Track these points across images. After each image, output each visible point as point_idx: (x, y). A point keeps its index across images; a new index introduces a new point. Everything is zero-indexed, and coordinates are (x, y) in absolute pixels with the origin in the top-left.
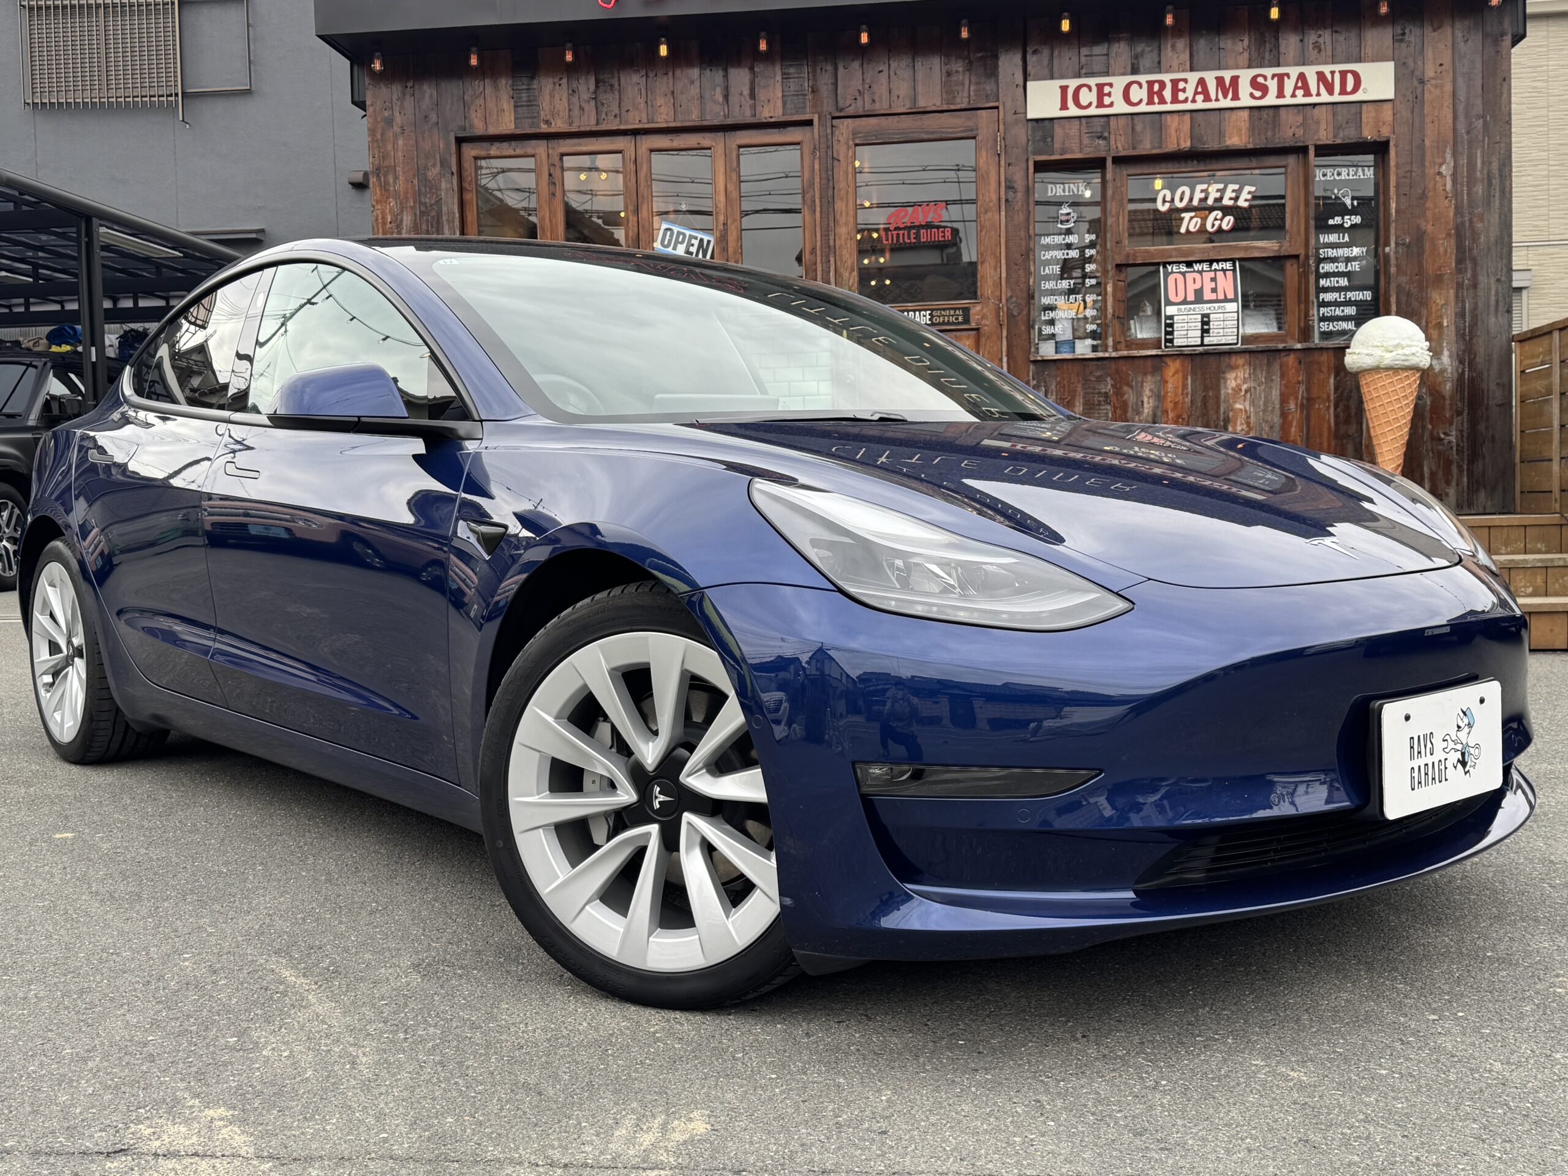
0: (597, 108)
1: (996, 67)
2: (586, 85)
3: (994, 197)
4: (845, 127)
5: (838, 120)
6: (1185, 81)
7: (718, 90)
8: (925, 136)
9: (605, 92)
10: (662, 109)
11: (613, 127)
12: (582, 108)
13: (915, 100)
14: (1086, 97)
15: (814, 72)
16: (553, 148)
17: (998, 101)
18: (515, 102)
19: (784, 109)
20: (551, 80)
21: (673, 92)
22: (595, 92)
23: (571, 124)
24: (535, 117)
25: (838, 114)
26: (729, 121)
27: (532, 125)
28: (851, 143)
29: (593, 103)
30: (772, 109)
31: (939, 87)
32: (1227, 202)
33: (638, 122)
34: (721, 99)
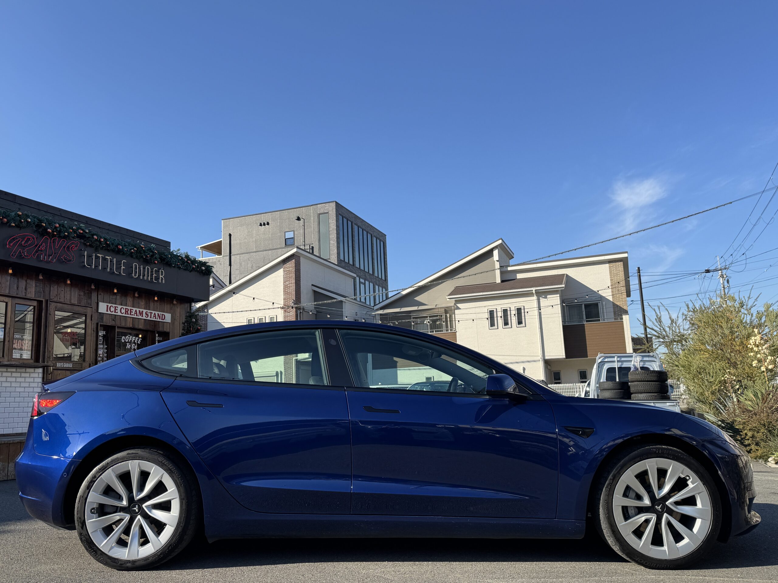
1: (91, 296)
3: (90, 333)
4: (53, 305)
5: (51, 302)
6: (133, 310)
7: (15, 285)
13: (70, 300)
14: (113, 309)
15: (44, 286)
17: (91, 305)
19: (35, 295)
28: (54, 310)
30: (30, 294)
31: (77, 299)
32: (136, 342)
34: (16, 288)
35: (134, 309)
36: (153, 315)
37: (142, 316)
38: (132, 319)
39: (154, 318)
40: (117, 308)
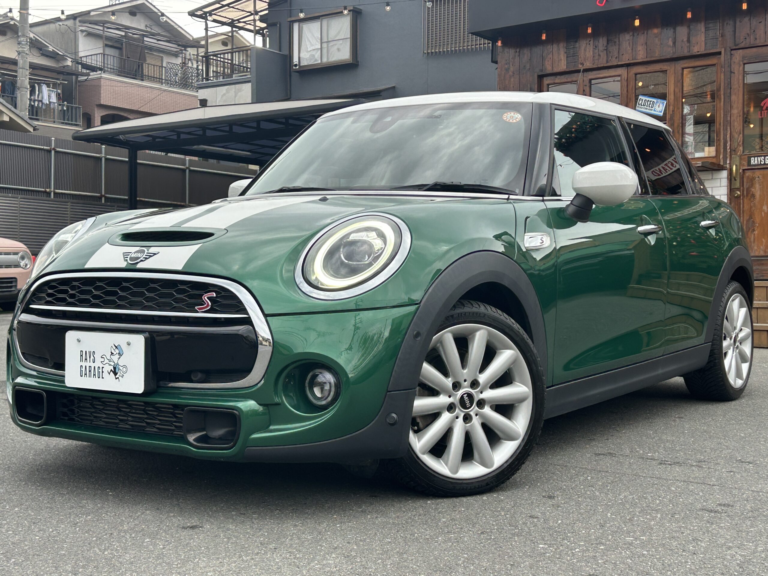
0: (607, 54)
2: (602, 42)
4: (738, 55)
5: (734, 51)
7: (670, 39)
9: (612, 45)
10: (641, 52)
12: (599, 55)
15: (723, 25)
16: (586, 77)
18: (567, 55)
19: (705, 46)
20: (585, 42)
21: (646, 43)
22: (606, 46)
23: (593, 64)
24: (575, 62)
25: (734, 48)
27: (574, 66)
28: (741, 63)
29: (605, 52)
30: (699, 48)
33: (627, 60)
34: (672, 45)
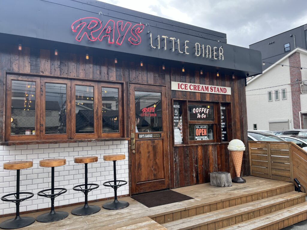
0: (60, 70)
1: (165, 77)
2: (57, 63)
3: (165, 107)
4: (132, 86)
5: (131, 84)
7: (98, 71)
8: (151, 91)
9: (63, 66)
10: (81, 74)
11: (66, 76)
12: (55, 69)
13: (147, 82)
14: (183, 87)
15: (124, 71)
16: (43, 80)
18: (31, 64)
19: (116, 79)
21: (85, 70)
22: (60, 66)
23: (51, 74)
25: (130, 82)
26: (101, 80)
27: (37, 72)
28: (134, 90)
29: (59, 69)
30: (113, 78)
31: (153, 80)
32: (205, 112)
33: (73, 76)
34: (99, 74)
35: (201, 85)
36: (216, 89)
37: (208, 91)
38: (200, 94)
39: (218, 91)
40: (186, 86)
